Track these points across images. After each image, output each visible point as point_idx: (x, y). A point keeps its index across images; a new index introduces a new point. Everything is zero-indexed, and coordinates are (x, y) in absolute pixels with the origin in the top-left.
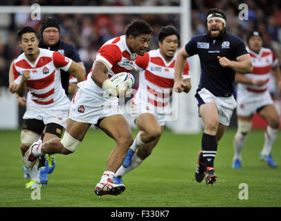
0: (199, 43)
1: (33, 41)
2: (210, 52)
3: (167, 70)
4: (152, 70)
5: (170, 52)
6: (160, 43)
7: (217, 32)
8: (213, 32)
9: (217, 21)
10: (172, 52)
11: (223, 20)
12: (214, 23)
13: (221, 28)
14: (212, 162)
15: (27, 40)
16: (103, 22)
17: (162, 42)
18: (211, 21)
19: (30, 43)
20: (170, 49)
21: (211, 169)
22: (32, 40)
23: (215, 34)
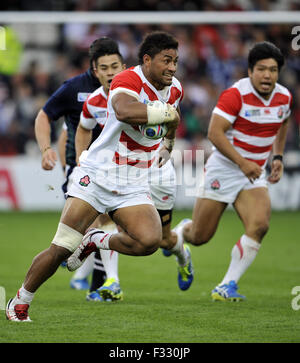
1: (115, 68)
3: (267, 112)
4: (247, 115)
5: (264, 86)
6: (249, 72)
10: (267, 86)
15: (105, 68)
16: (206, 36)
17: (252, 71)
19: (110, 71)
20: (264, 80)
22: (114, 66)
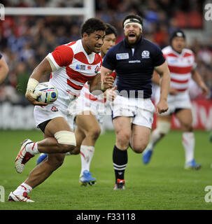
0: (118, 55)
2: (130, 62)
7: (134, 38)
8: (131, 39)
9: (134, 26)
11: (140, 26)
12: (131, 28)
13: (138, 34)
14: (123, 175)
18: (128, 26)
21: (121, 182)
23: (132, 41)
